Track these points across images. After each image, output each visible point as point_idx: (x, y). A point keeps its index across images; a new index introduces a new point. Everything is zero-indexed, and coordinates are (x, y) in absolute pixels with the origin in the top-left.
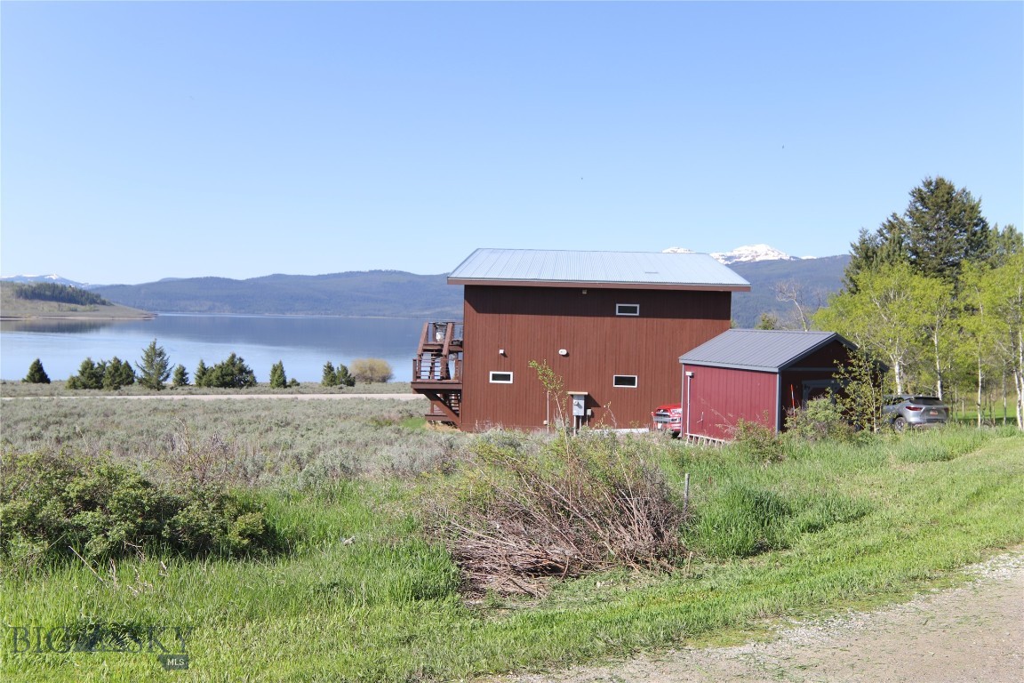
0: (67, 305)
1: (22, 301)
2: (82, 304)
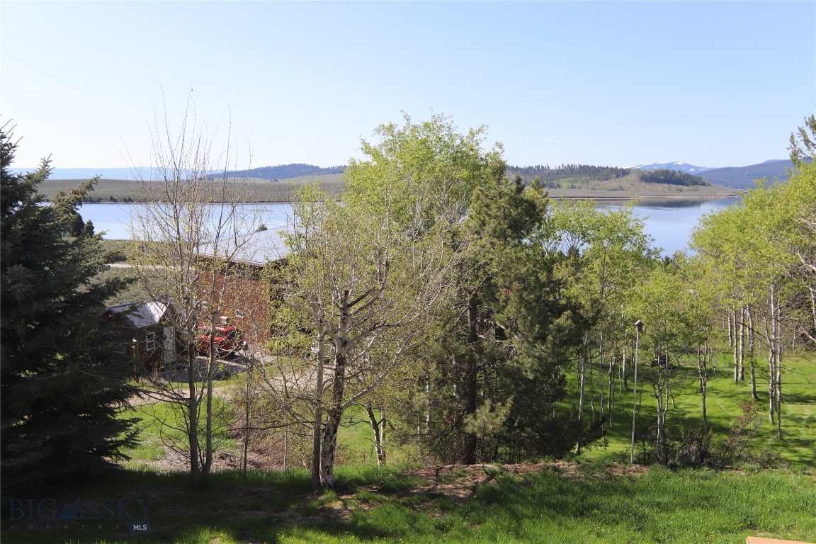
0: (675, 186)
1: (643, 184)
2: (687, 185)
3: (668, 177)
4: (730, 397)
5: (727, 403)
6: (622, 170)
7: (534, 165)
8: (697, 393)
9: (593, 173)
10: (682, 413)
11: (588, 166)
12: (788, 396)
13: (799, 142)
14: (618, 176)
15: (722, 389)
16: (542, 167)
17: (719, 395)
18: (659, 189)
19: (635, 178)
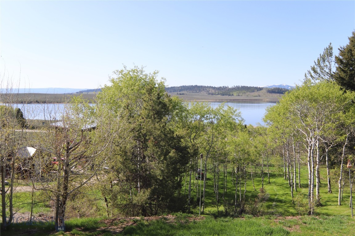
0: (282, 94)
1: (269, 94)
3: (279, 90)
4: (281, 186)
5: (278, 188)
6: (260, 88)
7: (222, 86)
8: (267, 184)
9: (247, 89)
10: (257, 193)
11: (245, 86)
12: (305, 185)
13: (308, 76)
14: (258, 91)
15: (279, 182)
16: (226, 87)
17: (276, 185)
18: (276, 96)
19: (265, 91)
